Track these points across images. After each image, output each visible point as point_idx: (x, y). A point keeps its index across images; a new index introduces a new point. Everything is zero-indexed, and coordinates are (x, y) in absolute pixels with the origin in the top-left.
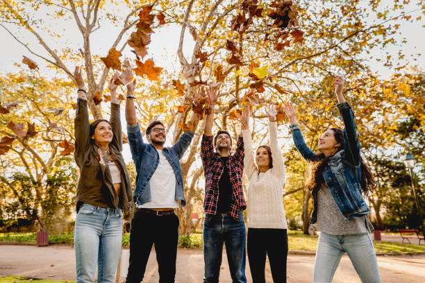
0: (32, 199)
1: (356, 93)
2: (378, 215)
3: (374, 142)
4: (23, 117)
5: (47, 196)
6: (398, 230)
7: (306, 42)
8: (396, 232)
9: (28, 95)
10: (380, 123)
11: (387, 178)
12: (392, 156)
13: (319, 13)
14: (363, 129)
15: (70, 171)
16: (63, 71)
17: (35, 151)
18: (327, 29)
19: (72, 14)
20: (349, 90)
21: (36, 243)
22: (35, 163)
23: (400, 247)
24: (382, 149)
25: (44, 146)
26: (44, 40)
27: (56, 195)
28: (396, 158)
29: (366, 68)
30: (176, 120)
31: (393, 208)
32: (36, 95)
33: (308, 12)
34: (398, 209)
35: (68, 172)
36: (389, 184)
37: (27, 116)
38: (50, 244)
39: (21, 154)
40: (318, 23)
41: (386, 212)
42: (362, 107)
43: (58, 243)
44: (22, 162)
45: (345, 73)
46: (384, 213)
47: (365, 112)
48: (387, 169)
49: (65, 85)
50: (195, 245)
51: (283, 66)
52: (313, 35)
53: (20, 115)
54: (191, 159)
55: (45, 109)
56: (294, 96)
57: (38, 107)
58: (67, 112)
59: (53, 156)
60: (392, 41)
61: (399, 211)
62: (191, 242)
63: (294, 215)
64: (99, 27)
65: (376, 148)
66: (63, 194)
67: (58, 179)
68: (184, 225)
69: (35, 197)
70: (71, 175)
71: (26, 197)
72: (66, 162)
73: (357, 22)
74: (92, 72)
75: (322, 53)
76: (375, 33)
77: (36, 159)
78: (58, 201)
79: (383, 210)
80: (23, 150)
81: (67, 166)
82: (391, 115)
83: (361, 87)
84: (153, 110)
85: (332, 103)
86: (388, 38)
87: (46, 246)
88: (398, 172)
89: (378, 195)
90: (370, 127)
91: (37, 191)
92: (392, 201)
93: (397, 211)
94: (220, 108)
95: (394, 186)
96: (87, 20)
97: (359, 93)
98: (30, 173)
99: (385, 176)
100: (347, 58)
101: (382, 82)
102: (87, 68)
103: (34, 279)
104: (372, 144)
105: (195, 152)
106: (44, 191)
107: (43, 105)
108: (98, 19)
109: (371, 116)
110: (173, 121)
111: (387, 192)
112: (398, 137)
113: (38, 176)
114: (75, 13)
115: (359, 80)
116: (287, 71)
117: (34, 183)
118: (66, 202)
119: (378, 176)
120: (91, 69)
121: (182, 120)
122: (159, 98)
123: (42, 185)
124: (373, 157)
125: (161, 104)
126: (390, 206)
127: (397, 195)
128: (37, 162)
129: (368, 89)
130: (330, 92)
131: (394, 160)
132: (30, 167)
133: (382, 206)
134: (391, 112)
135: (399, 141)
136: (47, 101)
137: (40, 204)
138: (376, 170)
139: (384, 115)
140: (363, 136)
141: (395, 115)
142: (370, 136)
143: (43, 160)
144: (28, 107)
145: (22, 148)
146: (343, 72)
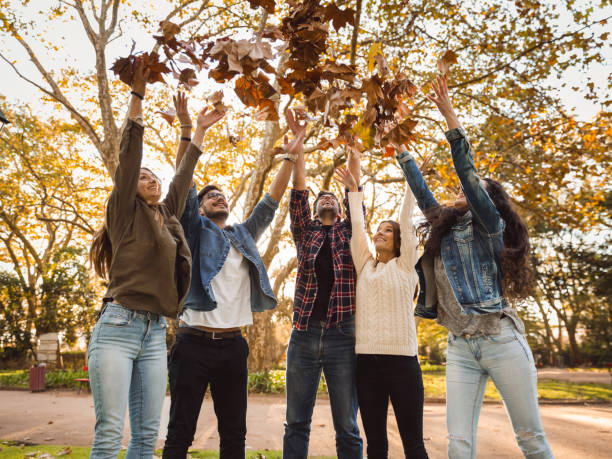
0: (23, 315)
1: (540, 143)
2: (572, 338)
3: (568, 221)
4: (10, 182)
5: (43, 311)
6: (604, 363)
7: (458, 59)
8: (600, 367)
9: (16, 146)
10: (577, 191)
11: (587, 280)
12: (597, 246)
13: (480, 11)
14: (549, 201)
15: (75, 270)
16: (63, 105)
17: (27, 237)
18: (493, 38)
19: (76, 13)
20: (527, 138)
21: (28, 387)
22: (26, 257)
23: (608, 391)
24: (581, 232)
25: (38, 230)
26: (36, 56)
27: (55, 308)
28: (602, 247)
29: (556, 101)
30: (247, 186)
31: (597, 329)
32: (26, 146)
33: (463, 11)
34: (605, 330)
35: (72, 272)
36: (590, 290)
37: (15, 180)
38: (48, 388)
39: (7, 242)
40: (478, 28)
41: (585, 335)
42: (549, 166)
43: (58, 387)
44: (9, 254)
45: (521, 110)
46: (582, 337)
47: (553, 172)
48: (589, 265)
49: (66, 128)
50: (278, 389)
51: (421, 99)
52: (469, 49)
53: (5, 179)
54: (272, 250)
55: (39, 168)
56: (439, 148)
57: (29, 166)
58: (70, 174)
59: (50, 246)
60: (598, 58)
61: (606, 333)
62: (272, 383)
63: (438, 339)
64: (121, 35)
65: (570, 231)
66: (64, 307)
67: (57, 283)
68: (259, 356)
69: (26, 313)
70: (77, 277)
71: (15, 312)
72: (69, 256)
73: (541, 27)
74: (110, 108)
75: (485, 77)
76: (569, 45)
77: (28, 250)
78: (58, 319)
79: (581, 332)
80: (11, 236)
81: (70, 261)
82: (595, 178)
83: (547, 133)
84: (210, 169)
85: (501, 159)
86: (592, 53)
87: (42, 391)
88: (606, 271)
89: (572, 307)
90: (562, 198)
91: (30, 302)
92: (595, 317)
93: (603, 333)
94: (320, 166)
95: (598, 293)
96: (101, 22)
97: (544, 142)
98: (20, 273)
99: (585, 277)
100: (524, 86)
101: (581, 125)
102: (101, 102)
103: (27, 445)
104: (564, 225)
105: (279, 238)
106: (39, 302)
107: (36, 162)
108: (118, 20)
109: (564, 180)
110: (243, 189)
111: (588, 303)
112: (605, 214)
113: (31, 278)
114: (81, 11)
115: (543, 121)
116: (426, 107)
117: (26, 290)
118: (69, 321)
119: (572, 277)
120: (109, 102)
121: (258, 187)
122: (220, 150)
123: (37, 292)
124: (565, 246)
125: (223, 161)
126: (591, 325)
127: (603, 308)
128: (30, 255)
129: (558, 137)
130: (497, 141)
131: (600, 252)
132: (20, 264)
133: (579, 325)
134: (595, 174)
135: (606, 220)
136: (42, 156)
137: (33, 324)
138: (570, 267)
139: (583, 178)
140: (550, 213)
141: (602, 179)
142: (560, 213)
143: (38, 251)
144: (16, 164)
145: (9, 233)
146: (518, 109)
